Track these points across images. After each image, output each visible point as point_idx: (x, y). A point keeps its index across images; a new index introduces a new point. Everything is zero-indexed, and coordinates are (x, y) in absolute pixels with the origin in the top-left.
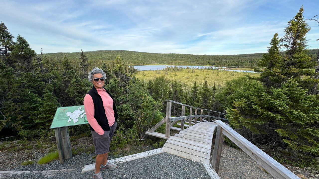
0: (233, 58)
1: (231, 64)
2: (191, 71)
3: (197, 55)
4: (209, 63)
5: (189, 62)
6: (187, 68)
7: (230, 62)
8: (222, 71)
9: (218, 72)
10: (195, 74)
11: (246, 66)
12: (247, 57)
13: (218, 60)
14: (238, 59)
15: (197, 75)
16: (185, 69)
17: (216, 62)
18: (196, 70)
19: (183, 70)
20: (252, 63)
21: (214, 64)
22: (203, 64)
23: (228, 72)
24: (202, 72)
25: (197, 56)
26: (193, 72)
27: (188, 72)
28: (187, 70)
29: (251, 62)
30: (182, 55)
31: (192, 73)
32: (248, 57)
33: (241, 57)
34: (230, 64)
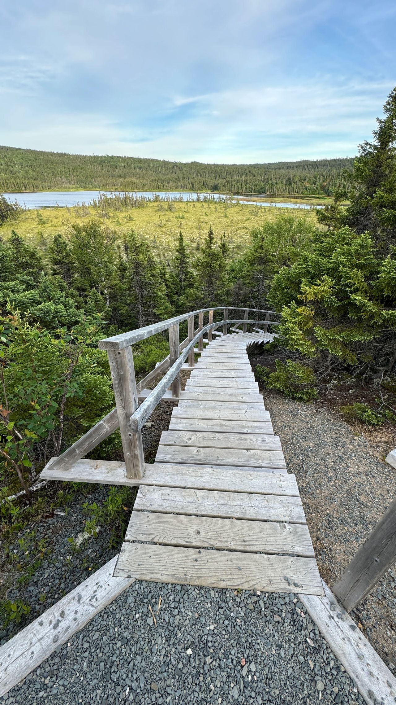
0: (255, 171)
1: (252, 189)
2: (166, 207)
3: (176, 163)
4: (205, 186)
5: (158, 182)
6: (156, 199)
7: (248, 182)
8: (234, 205)
9: (226, 209)
10: (177, 214)
11: (280, 193)
12: (281, 170)
13: (224, 178)
14: (265, 174)
15: (181, 216)
16: (150, 200)
17: (221, 181)
18: (177, 205)
19: (147, 205)
20: (290, 184)
21: (215, 188)
22: (193, 189)
23: (246, 207)
24: (191, 209)
25: (175, 165)
26: (171, 210)
27: (159, 211)
28: (156, 204)
29: (289, 182)
30: (140, 160)
31: (169, 213)
32: (283, 171)
33: (270, 170)
34: (249, 187)
